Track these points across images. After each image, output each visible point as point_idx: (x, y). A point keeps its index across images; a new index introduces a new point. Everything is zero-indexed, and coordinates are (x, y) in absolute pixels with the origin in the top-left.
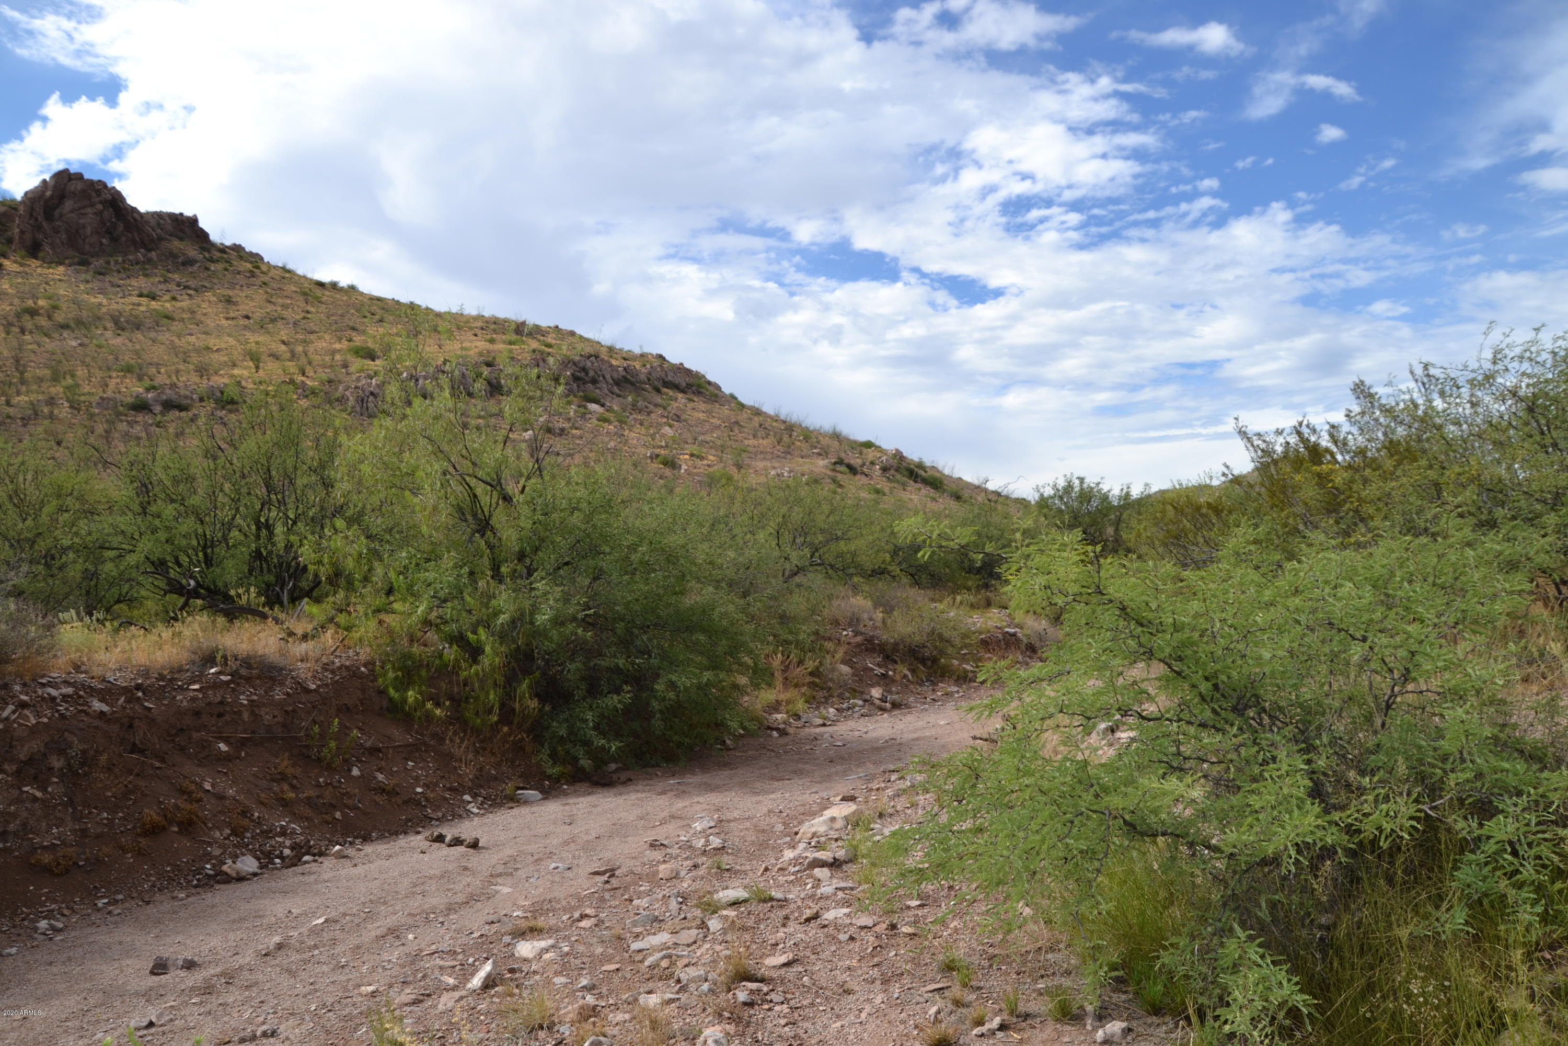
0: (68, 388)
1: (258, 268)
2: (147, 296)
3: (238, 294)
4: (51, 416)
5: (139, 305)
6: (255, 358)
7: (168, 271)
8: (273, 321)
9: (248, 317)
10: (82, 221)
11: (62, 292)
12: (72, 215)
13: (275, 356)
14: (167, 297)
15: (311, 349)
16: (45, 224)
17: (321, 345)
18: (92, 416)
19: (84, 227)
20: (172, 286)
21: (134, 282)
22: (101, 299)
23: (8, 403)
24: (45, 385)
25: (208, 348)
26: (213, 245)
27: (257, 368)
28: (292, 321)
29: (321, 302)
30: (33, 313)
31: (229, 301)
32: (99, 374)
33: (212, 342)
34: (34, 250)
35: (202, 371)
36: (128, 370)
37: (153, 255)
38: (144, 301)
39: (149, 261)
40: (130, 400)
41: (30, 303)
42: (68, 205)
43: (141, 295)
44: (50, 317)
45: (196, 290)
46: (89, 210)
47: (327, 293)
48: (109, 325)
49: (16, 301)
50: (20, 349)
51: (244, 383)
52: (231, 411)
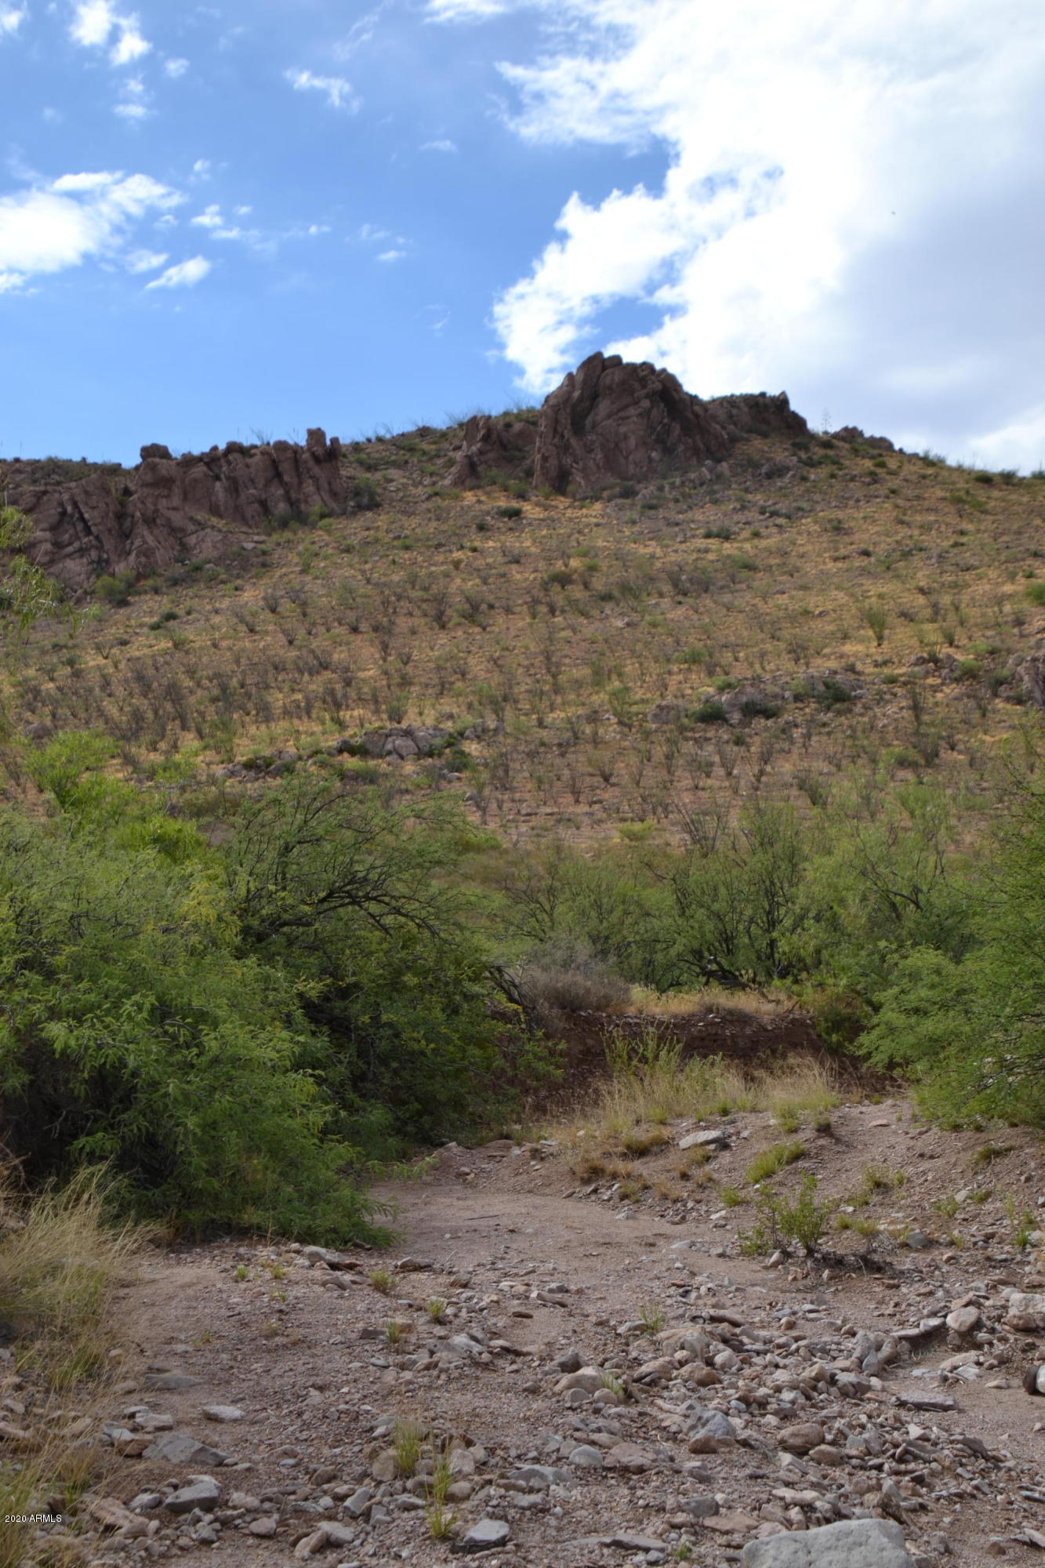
0: (614, 694)
1: (882, 465)
2: (718, 536)
3: (851, 516)
4: (596, 741)
5: (707, 551)
6: (876, 622)
7: (747, 490)
8: (906, 555)
9: (866, 553)
10: (622, 429)
11: (600, 543)
12: (610, 421)
13: (907, 616)
14: (746, 534)
15: (965, 598)
16: (573, 442)
17: (982, 588)
18: (647, 735)
19: (626, 437)
20: (753, 515)
21: (698, 515)
22: (653, 548)
23: (541, 724)
24: (585, 692)
25: (806, 613)
26: (813, 437)
27: (880, 638)
28: (935, 552)
29: (985, 512)
30: (563, 580)
31: (838, 529)
32: (654, 669)
33: (813, 602)
34: (560, 483)
35: (798, 652)
36: (694, 659)
37: (724, 466)
38: (713, 543)
39: (719, 477)
40: (697, 707)
41: (559, 566)
42: (604, 407)
43: (708, 536)
44: (586, 586)
45: (789, 517)
46: (632, 411)
47: (996, 494)
48: (667, 588)
49: (542, 565)
50: (550, 639)
51: (859, 667)
52: (839, 713)
